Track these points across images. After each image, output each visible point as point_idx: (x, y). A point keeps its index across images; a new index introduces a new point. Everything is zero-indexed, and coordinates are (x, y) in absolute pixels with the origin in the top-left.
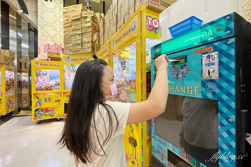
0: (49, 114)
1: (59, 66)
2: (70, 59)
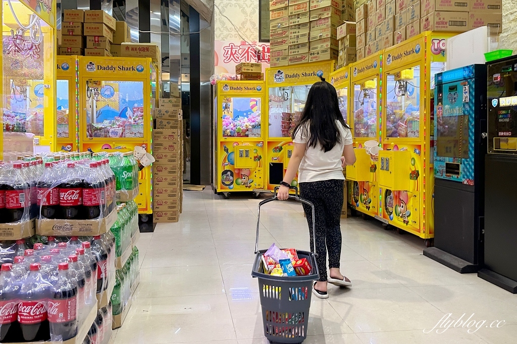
0: (242, 182)
1: (260, 89)
2: (283, 75)
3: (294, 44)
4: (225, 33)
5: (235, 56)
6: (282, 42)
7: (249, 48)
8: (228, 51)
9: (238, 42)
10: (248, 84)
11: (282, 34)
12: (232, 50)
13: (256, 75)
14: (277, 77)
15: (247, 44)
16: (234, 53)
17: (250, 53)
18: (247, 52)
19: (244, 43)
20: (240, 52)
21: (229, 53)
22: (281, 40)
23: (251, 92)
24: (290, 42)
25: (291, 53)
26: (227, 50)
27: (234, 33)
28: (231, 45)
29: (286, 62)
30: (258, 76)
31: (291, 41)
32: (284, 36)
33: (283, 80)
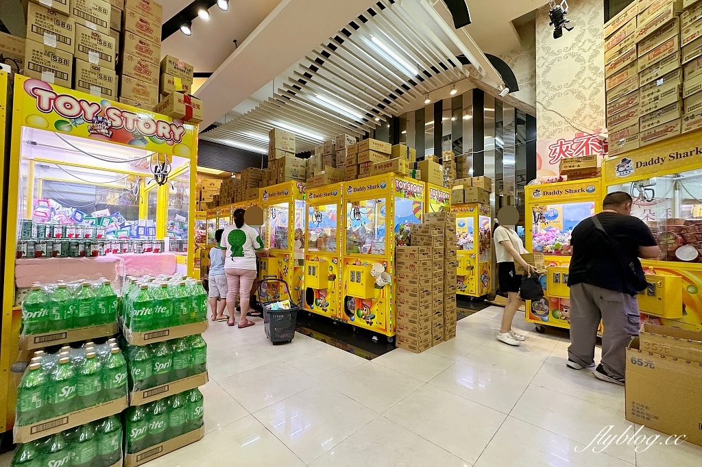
0: (563, 316)
1: (593, 190)
2: (632, 164)
3: (649, 112)
4: (552, 129)
5: (566, 153)
6: (628, 116)
7: (589, 139)
8: (556, 149)
9: (570, 135)
10: (571, 186)
11: (627, 103)
12: (561, 148)
13: (587, 172)
14: (621, 169)
15: (585, 134)
16: (564, 150)
17: (590, 146)
18: (586, 145)
19: (580, 135)
20: (574, 147)
21: (558, 151)
22: (625, 114)
23: (576, 195)
24: (640, 111)
25: (645, 126)
26: (554, 149)
27: (563, 126)
28: (559, 142)
29: (635, 144)
30: (592, 172)
31: (644, 109)
32: (630, 106)
33: (632, 171)
